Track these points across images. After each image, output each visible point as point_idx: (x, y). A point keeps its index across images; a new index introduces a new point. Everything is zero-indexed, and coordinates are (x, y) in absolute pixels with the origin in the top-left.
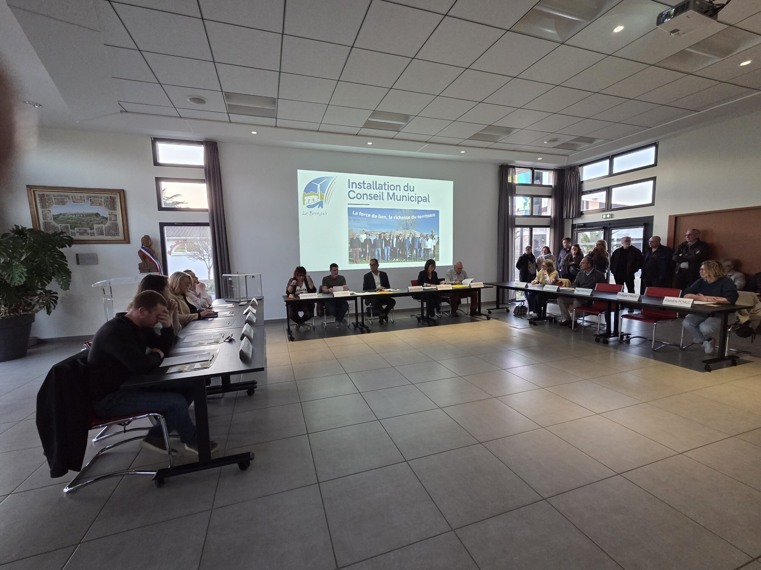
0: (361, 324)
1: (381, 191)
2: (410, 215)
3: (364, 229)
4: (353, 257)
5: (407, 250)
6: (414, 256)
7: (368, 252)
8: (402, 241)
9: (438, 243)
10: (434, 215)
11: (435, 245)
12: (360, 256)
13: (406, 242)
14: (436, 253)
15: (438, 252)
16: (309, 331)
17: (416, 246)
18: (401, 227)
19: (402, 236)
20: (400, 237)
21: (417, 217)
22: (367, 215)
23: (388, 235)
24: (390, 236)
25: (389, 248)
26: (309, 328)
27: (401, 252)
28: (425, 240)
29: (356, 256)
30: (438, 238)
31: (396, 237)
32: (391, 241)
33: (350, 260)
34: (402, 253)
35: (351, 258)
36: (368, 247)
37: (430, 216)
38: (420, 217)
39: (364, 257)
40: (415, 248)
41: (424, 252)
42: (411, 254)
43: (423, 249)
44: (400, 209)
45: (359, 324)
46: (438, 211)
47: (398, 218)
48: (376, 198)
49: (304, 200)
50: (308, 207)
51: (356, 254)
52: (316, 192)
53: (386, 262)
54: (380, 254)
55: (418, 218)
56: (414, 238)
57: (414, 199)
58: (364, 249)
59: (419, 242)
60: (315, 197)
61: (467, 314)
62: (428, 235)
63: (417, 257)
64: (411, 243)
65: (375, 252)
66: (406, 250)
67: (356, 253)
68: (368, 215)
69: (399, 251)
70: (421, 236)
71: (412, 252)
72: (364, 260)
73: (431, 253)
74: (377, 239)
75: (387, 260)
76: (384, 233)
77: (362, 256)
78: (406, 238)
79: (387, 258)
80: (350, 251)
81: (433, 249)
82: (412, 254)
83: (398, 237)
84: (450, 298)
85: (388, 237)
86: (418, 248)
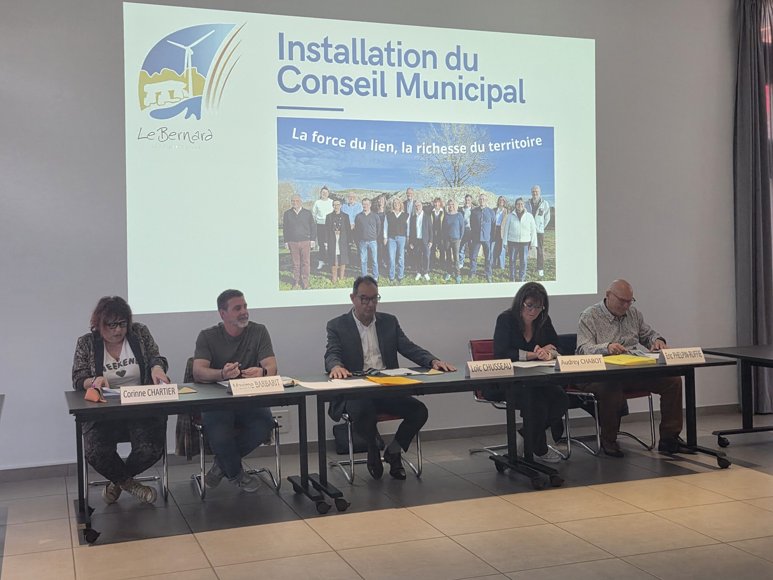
0: (318, 481)
1: (378, 68)
2: (466, 140)
3: (324, 184)
4: (291, 269)
5: (458, 247)
6: (480, 266)
7: (338, 252)
8: (442, 218)
9: (551, 226)
10: (538, 141)
11: (542, 231)
12: (314, 265)
13: (453, 224)
14: (546, 256)
15: (553, 252)
16: (148, 507)
17: (486, 236)
18: (439, 179)
19: (441, 206)
20: (434, 207)
21: (487, 148)
22: (336, 142)
23: (398, 200)
24: (405, 203)
25: (403, 240)
26: (149, 497)
27: (438, 254)
28: (512, 217)
29: (302, 265)
30: (552, 209)
31: (424, 208)
32: (408, 221)
33: (282, 278)
34: (442, 255)
35: (286, 273)
36: (338, 237)
37: (526, 143)
38: (497, 146)
39: (327, 269)
40: (482, 239)
41: (509, 254)
42: (468, 261)
43: (505, 243)
44: (433, 123)
45: (310, 483)
46: (551, 130)
47: (430, 149)
48: (363, 90)
49: (142, 95)
50: (156, 114)
51: (301, 259)
52: (180, 72)
53: (394, 285)
54: (376, 260)
55: (491, 150)
56: (477, 212)
57: (478, 92)
58: (326, 244)
59: (493, 224)
60: (177, 86)
61: (650, 449)
62: (521, 202)
63: (487, 270)
64: (469, 225)
65: (359, 251)
66: (453, 246)
67: (301, 256)
68: (340, 142)
69: (433, 250)
70: (498, 205)
71: (471, 254)
72: (327, 277)
73: (531, 255)
74: (367, 214)
75: (396, 276)
76: (388, 196)
77: (321, 264)
78: (455, 212)
79: (397, 270)
80: (284, 251)
81: (536, 244)
82: (472, 259)
83: (428, 209)
84: (596, 397)
85: (398, 207)
86: (491, 242)
